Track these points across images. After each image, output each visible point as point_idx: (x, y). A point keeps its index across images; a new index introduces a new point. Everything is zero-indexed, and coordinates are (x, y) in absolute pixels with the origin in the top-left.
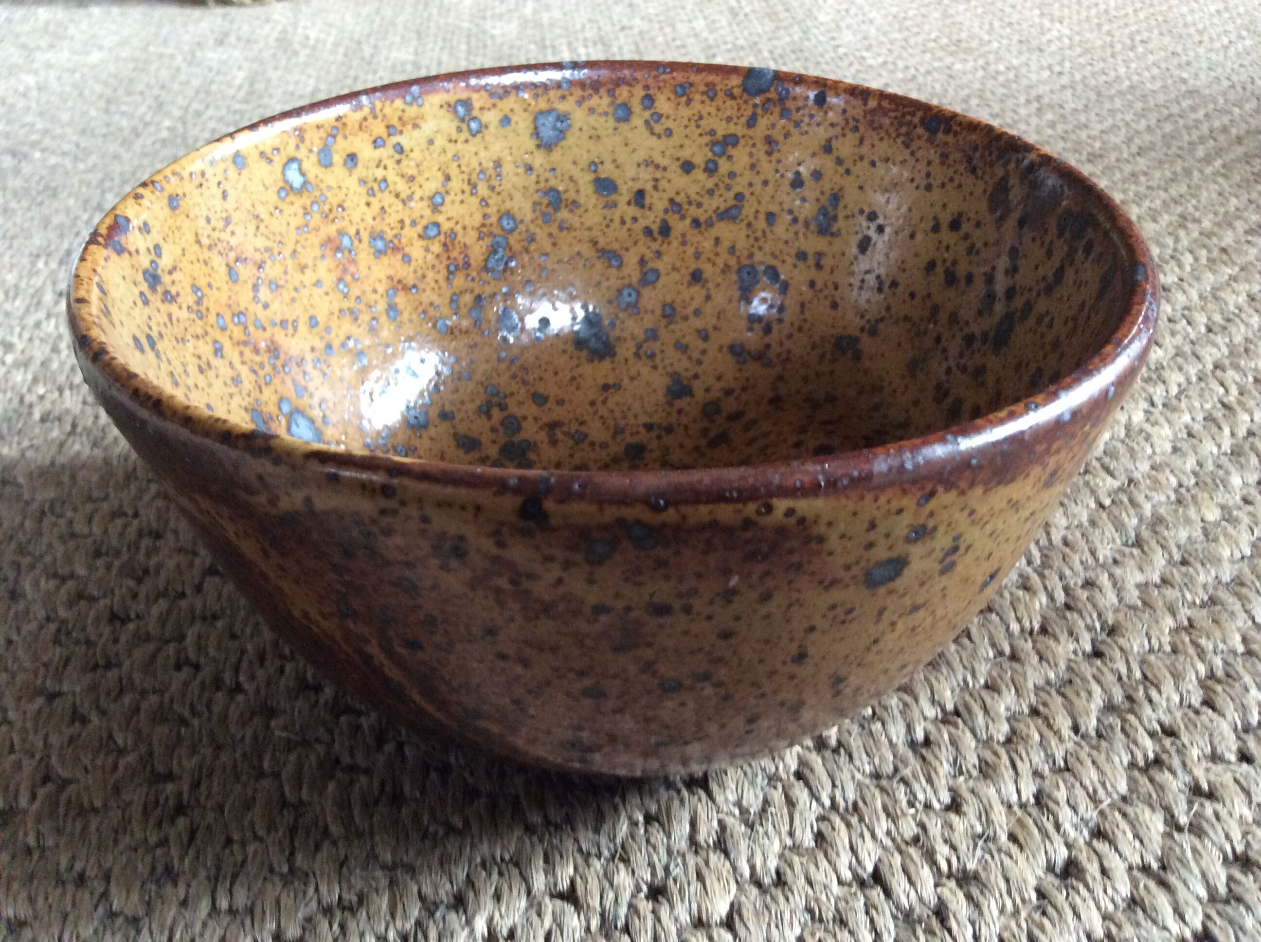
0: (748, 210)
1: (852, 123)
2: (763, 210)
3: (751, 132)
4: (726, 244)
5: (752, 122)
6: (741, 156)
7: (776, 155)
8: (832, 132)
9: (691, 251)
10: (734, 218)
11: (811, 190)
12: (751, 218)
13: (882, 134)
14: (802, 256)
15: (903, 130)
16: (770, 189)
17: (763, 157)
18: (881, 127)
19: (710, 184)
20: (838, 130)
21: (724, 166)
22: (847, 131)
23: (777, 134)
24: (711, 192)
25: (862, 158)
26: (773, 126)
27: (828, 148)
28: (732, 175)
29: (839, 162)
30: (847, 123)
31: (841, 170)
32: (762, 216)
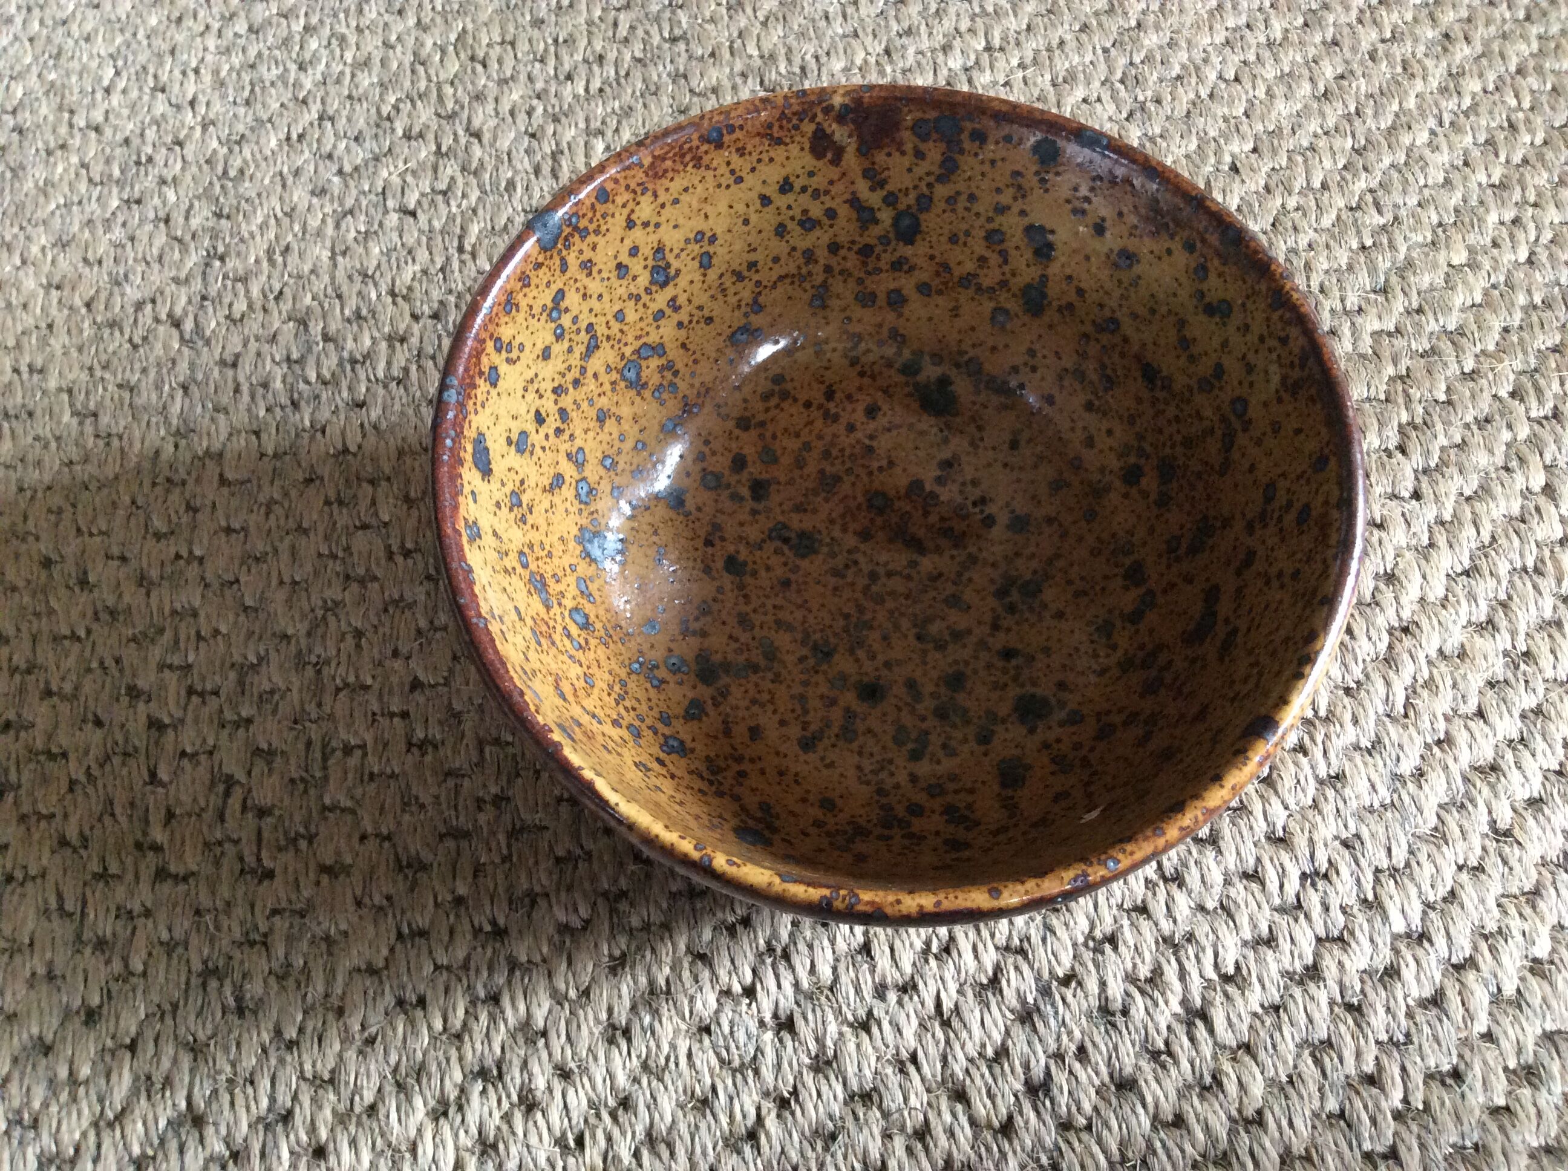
0: (601, 330)
1: (639, 190)
2: (610, 317)
3: (568, 274)
4: (602, 370)
5: (564, 267)
6: (572, 300)
7: (595, 270)
8: (626, 212)
9: (585, 405)
10: (597, 347)
11: (636, 266)
12: (606, 332)
13: (670, 175)
14: (659, 315)
15: (688, 158)
16: (606, 298)
17: (587, 281)
18: (666, 171)
19: (566, 344)
20: (631, 205)
21: (566, 321)
22: (640, 198)
23: (588, 254)
24: (570, 350)
25: (663, 206)
26: (581, 252)
27: (630, 224)
28: (575, 320)
29: (646, 225)
30: (634, 192)
31: (651, 229)
32: (613, 323)
